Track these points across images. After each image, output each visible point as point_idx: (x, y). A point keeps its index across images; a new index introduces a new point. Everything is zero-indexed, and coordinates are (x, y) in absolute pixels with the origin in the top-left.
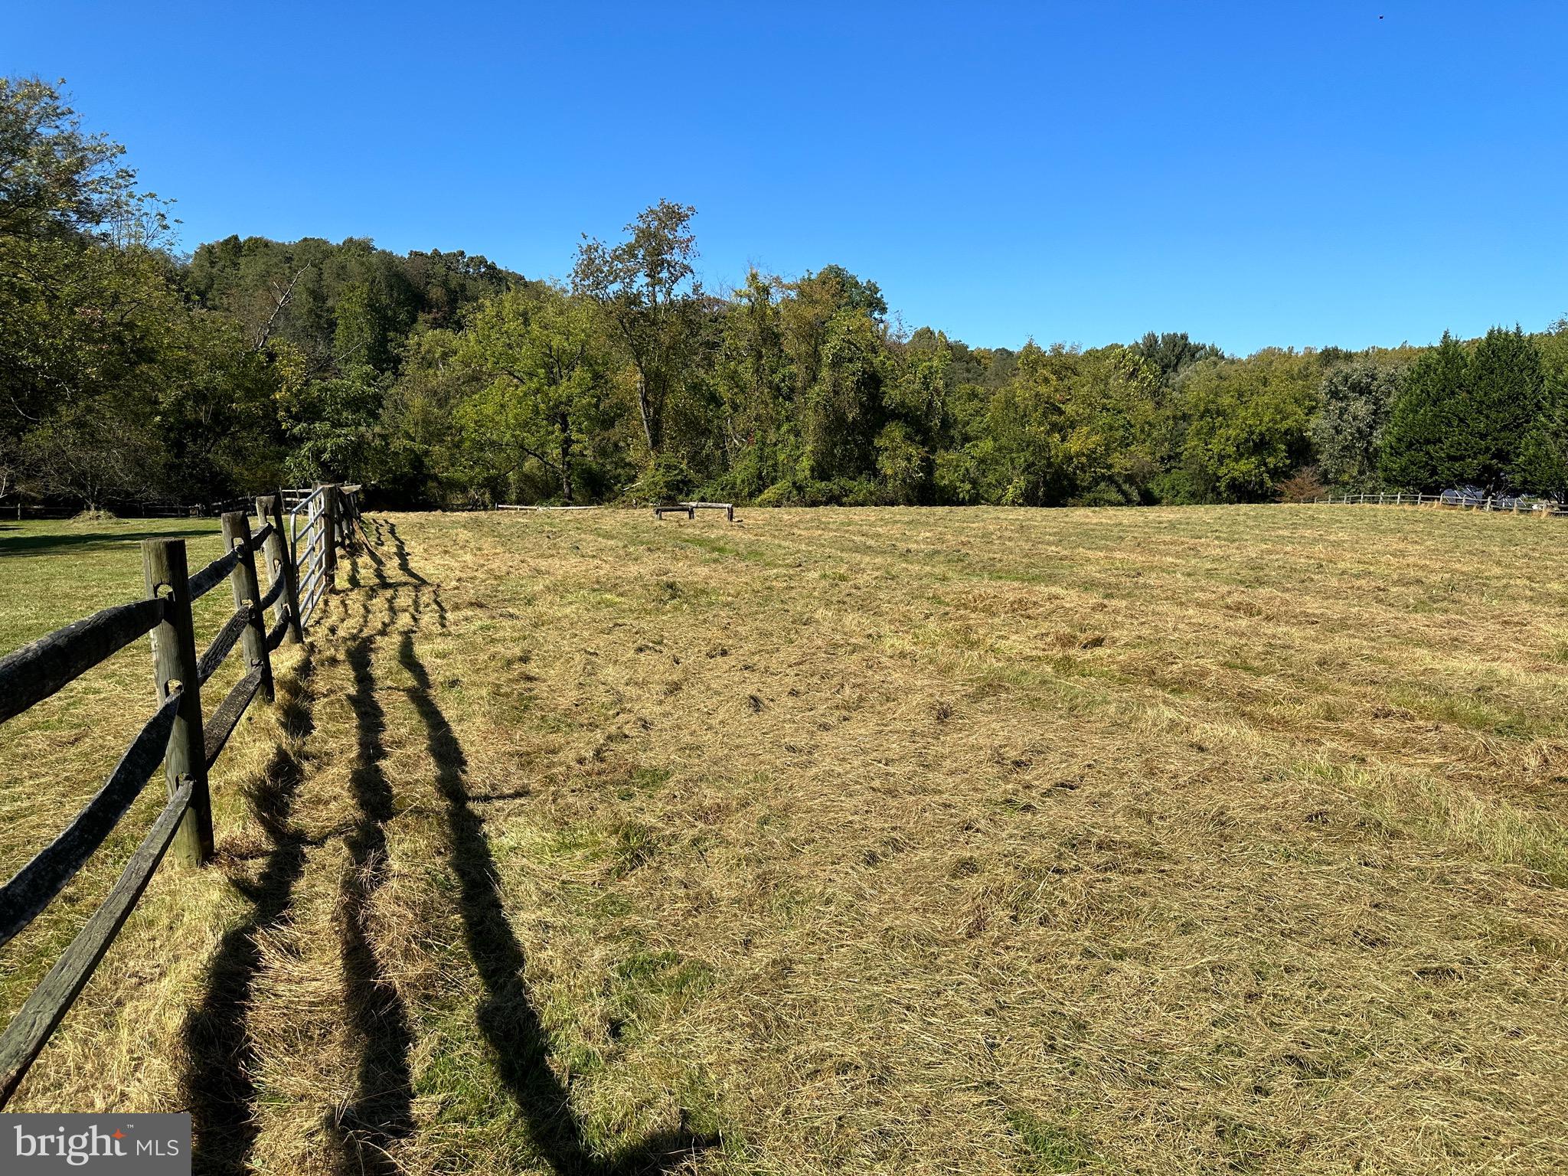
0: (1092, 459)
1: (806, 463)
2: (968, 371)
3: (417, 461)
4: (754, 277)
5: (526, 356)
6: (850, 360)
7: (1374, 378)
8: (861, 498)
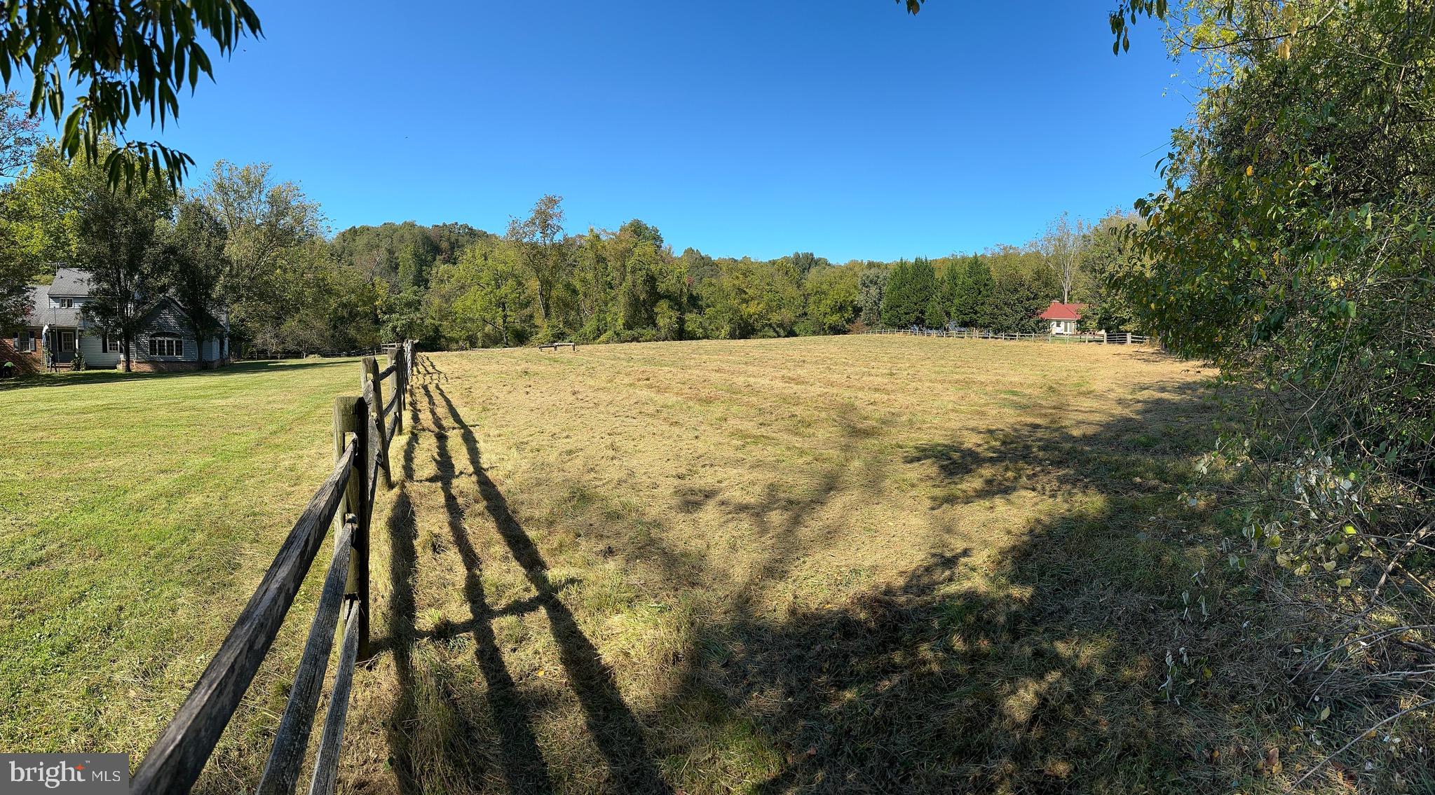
0: (761, 316)
1: (621, 322)
2: (712, 270)
3: (436, 330)
4: (592, 230)
5: (486, 276)
6: (640, 270)
7: (878, 277)
8: (648, 338)
